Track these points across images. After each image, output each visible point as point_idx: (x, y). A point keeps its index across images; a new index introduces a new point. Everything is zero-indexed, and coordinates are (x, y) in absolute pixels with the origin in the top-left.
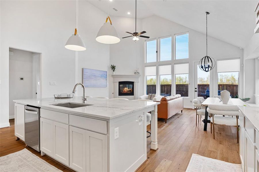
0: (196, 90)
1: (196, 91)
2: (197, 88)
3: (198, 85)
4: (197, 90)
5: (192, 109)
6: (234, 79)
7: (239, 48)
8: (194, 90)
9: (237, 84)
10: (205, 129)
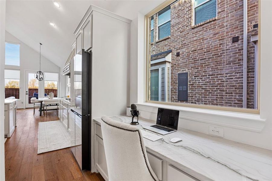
0: (27, 93)
1: (27, 94)
2: (28, 92)
3: (29, 89)
4: (28, 93)
5: (23, 109)
6: (54, 84)
7: (58, 66)
8: (25, 93)
9: (57, 89)
10: (41, 115)
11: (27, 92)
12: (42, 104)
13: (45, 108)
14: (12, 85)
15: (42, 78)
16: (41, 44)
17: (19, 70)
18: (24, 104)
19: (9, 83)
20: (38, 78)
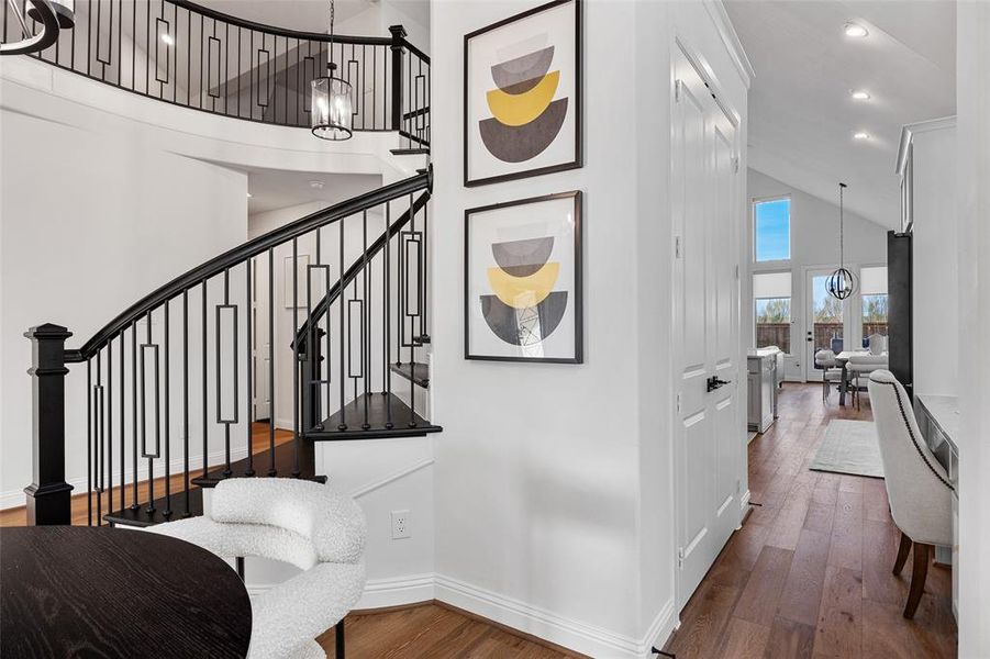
0: (809, 336)
1: (810, 340)
2: (813, 333)
3: (815, 324)
4: (812, 336)
5: (800, 383)
8: (804, 336)
10: (842, 403)
11: (810, 333)
12: (845, 371)
13: (854, 382)
14: (776, 313)
15: (847, 289)
16: (842, 185)
17: (789, 270)
18: (803, 369)
19: (769, 308)
20: (836, 290)
